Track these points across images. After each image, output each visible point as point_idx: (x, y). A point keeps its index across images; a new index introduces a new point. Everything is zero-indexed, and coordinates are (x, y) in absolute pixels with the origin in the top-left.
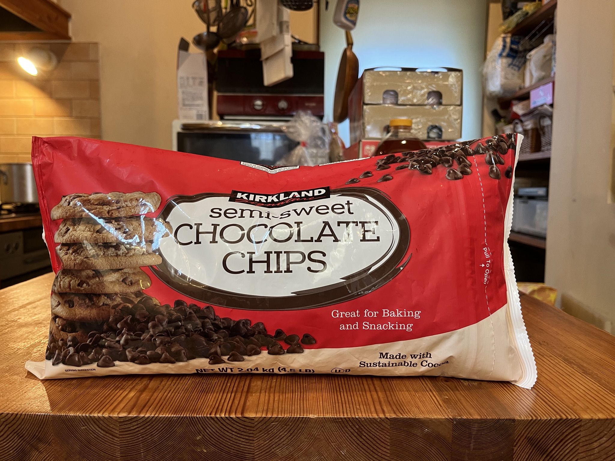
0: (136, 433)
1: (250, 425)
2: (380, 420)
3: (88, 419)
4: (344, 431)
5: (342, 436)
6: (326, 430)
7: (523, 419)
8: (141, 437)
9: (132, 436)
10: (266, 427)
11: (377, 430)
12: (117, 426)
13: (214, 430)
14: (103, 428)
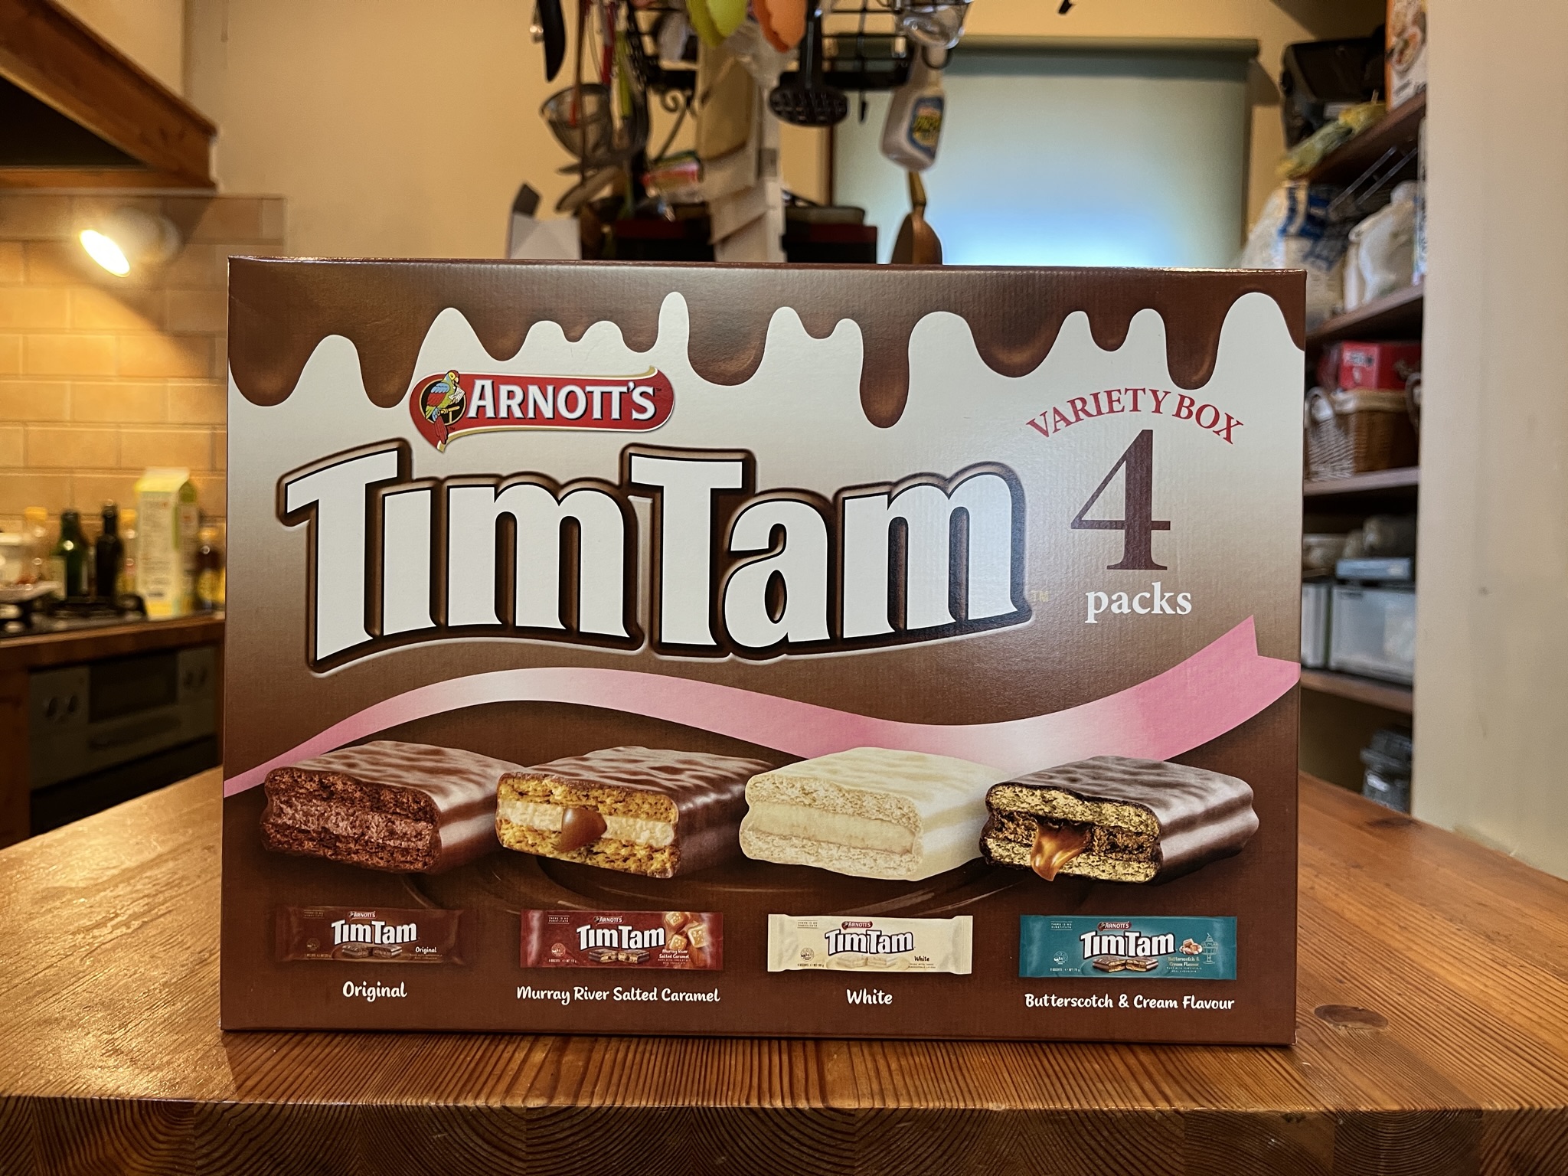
0: (569, 1149)
1: (844, 1128)
2: (1160, 1117)
3: (452, 1113)
4: (1074, 1145)
5: (1069, 1155)
6: (1029, 1142)
7: (1500, 1109)
8: (578, 1158)
9: (559, 1156)
10: (883, 1135)
11: (1155, 1143)
12: (521, 1131)
13: (756, 1141)
14: (487, 1135)
